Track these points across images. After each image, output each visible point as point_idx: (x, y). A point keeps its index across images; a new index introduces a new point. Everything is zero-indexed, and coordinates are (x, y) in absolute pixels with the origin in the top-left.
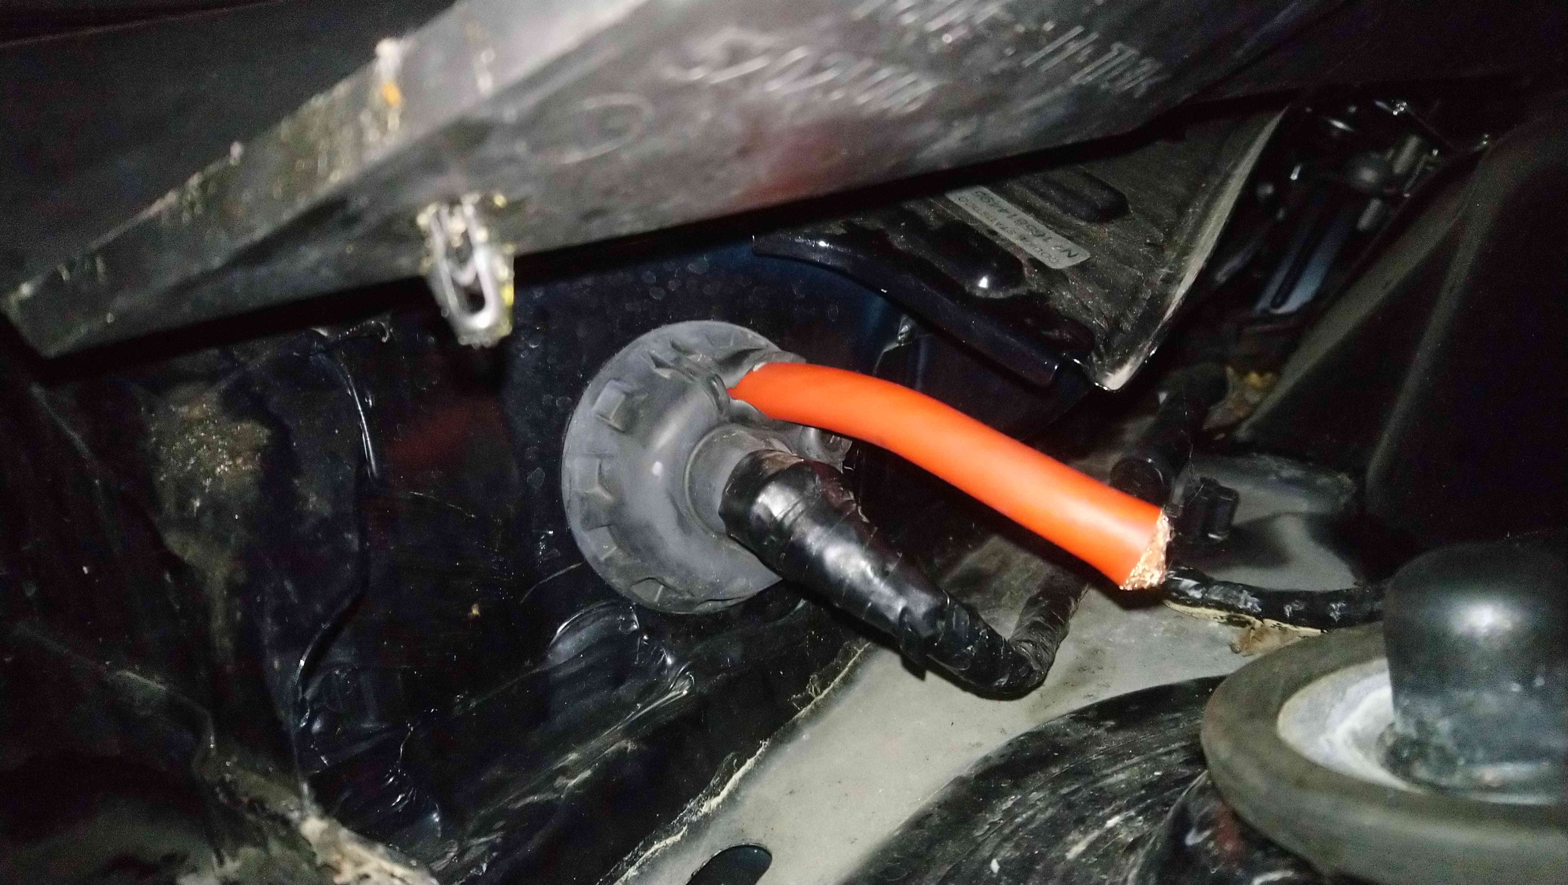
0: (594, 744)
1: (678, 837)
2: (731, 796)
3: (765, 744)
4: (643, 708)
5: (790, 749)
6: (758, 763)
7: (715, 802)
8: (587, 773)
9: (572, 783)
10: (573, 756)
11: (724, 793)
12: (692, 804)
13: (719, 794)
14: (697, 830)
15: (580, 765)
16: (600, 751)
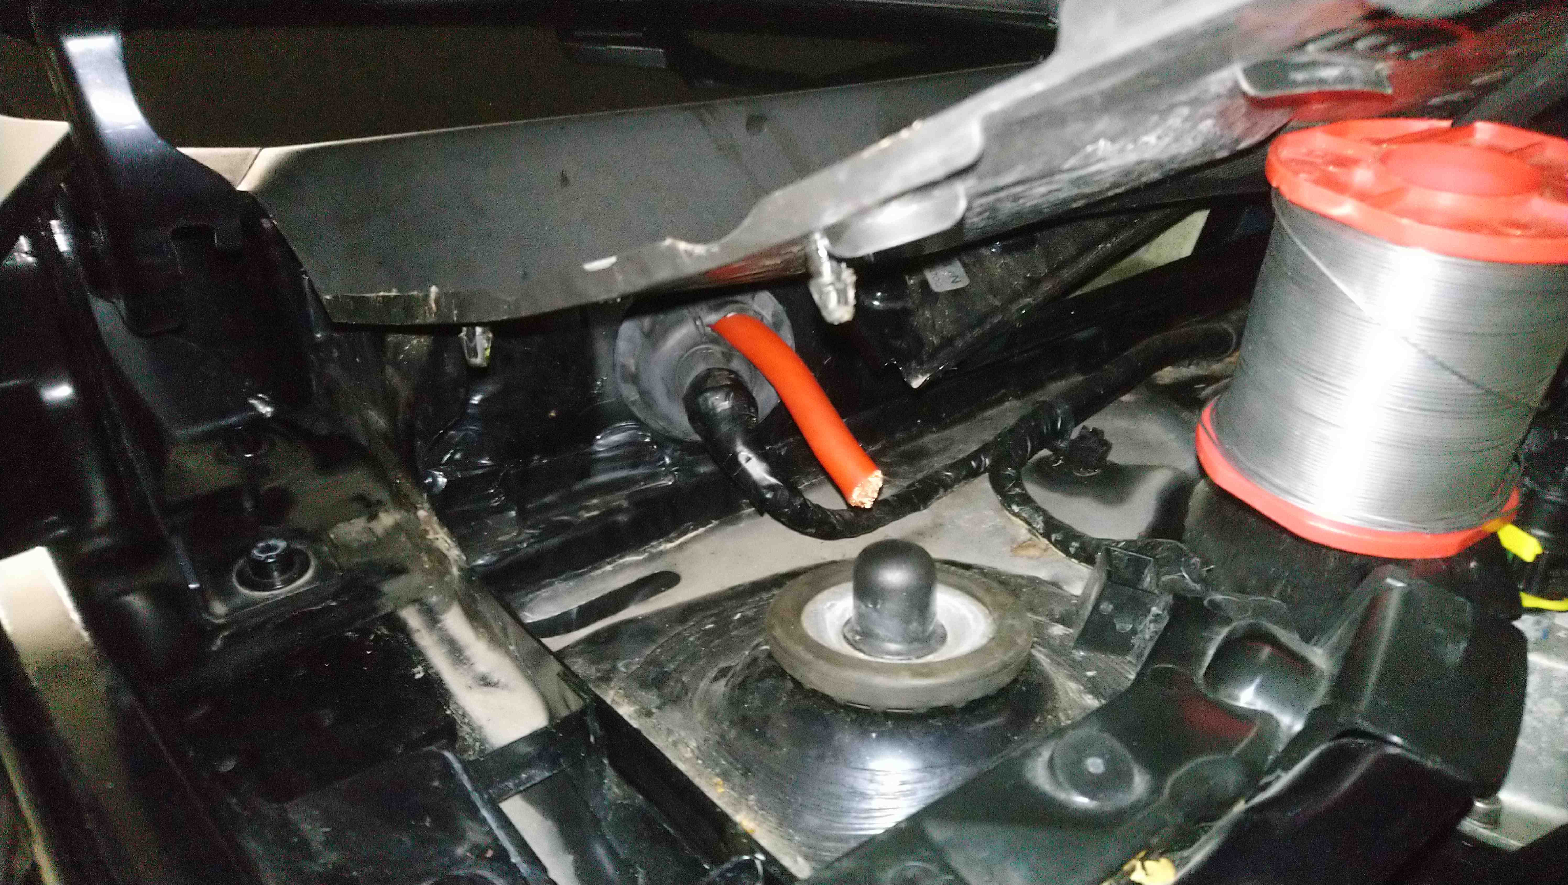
0: (609, 498)
1: (640, 558)
2: (680, 546)
3: (715, 522)
4: (643, 485)
5: (729, 529)
6: (706, 532)
7: (669, 545)
8: (595, 513)
9: (587, 515)
10: (595, 501)
11: (678, 542)
12: (654, 543)
13: (673, 542)
14: (652, 558)
15: (595, 507)
16: (610, 502)
